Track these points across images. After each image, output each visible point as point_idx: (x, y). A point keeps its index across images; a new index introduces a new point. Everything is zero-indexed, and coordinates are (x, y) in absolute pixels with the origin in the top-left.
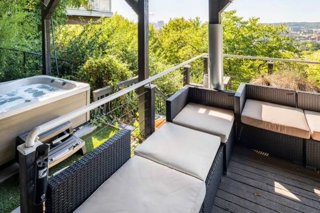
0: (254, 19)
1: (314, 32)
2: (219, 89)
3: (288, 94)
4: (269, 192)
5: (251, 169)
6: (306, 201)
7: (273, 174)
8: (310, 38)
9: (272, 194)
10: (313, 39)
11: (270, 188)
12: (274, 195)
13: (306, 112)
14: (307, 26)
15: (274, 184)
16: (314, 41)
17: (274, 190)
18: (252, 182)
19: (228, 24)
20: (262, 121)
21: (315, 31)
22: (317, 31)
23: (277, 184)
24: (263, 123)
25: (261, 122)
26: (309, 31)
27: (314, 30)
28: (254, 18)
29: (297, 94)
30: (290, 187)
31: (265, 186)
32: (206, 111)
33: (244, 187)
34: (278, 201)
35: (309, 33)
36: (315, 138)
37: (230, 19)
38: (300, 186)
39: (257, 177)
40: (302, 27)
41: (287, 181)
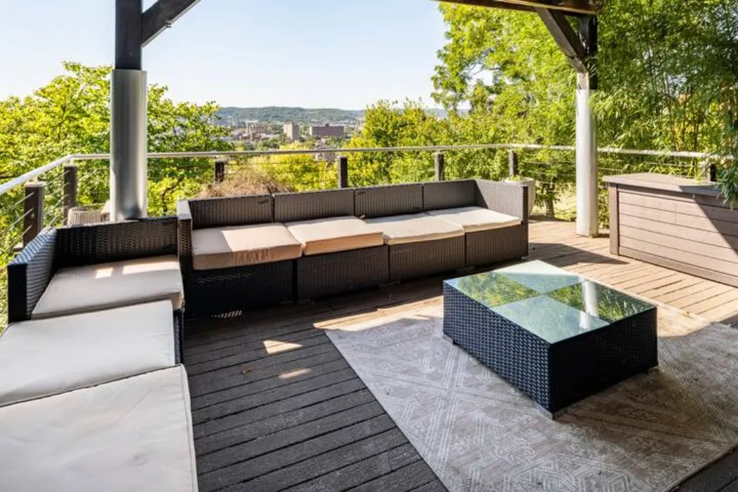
0: (155, 88)
1: (247, 126)
2: (140, 218)
3: (262, 203)
4: (261, 358)
5: (224, 344)
6: (310, 342)
7: (259, 334)
8: (240, 137)
9: (267, 359)
10: (245, 138)
11: (261, 353)
12: (271, 358)
13: (286, 224)
14: (237, 115)
15: (264, 345)
16: (247, 141)
17: (266, 352)
18: (232, 360)
19: (94, 98)
20: (232, 253)
21: (249, 124)
22: (252, 123)
23: (267, 343)
24: (234, 255)
25: (230, 255)
26: (239, 123)
27: (247, 122)
28: (155, 86)
29: (273, 200)
30: (287, 337)
31: (253, 354)
32: (113, 273)
33: (221, 374)
34: (278, 361)
35: (240, 127)
36: (308, 253)
37: (98, 87)
38: (298, 330)
39: (237, 349)
40: (229, 117)
41: (280, 332)
